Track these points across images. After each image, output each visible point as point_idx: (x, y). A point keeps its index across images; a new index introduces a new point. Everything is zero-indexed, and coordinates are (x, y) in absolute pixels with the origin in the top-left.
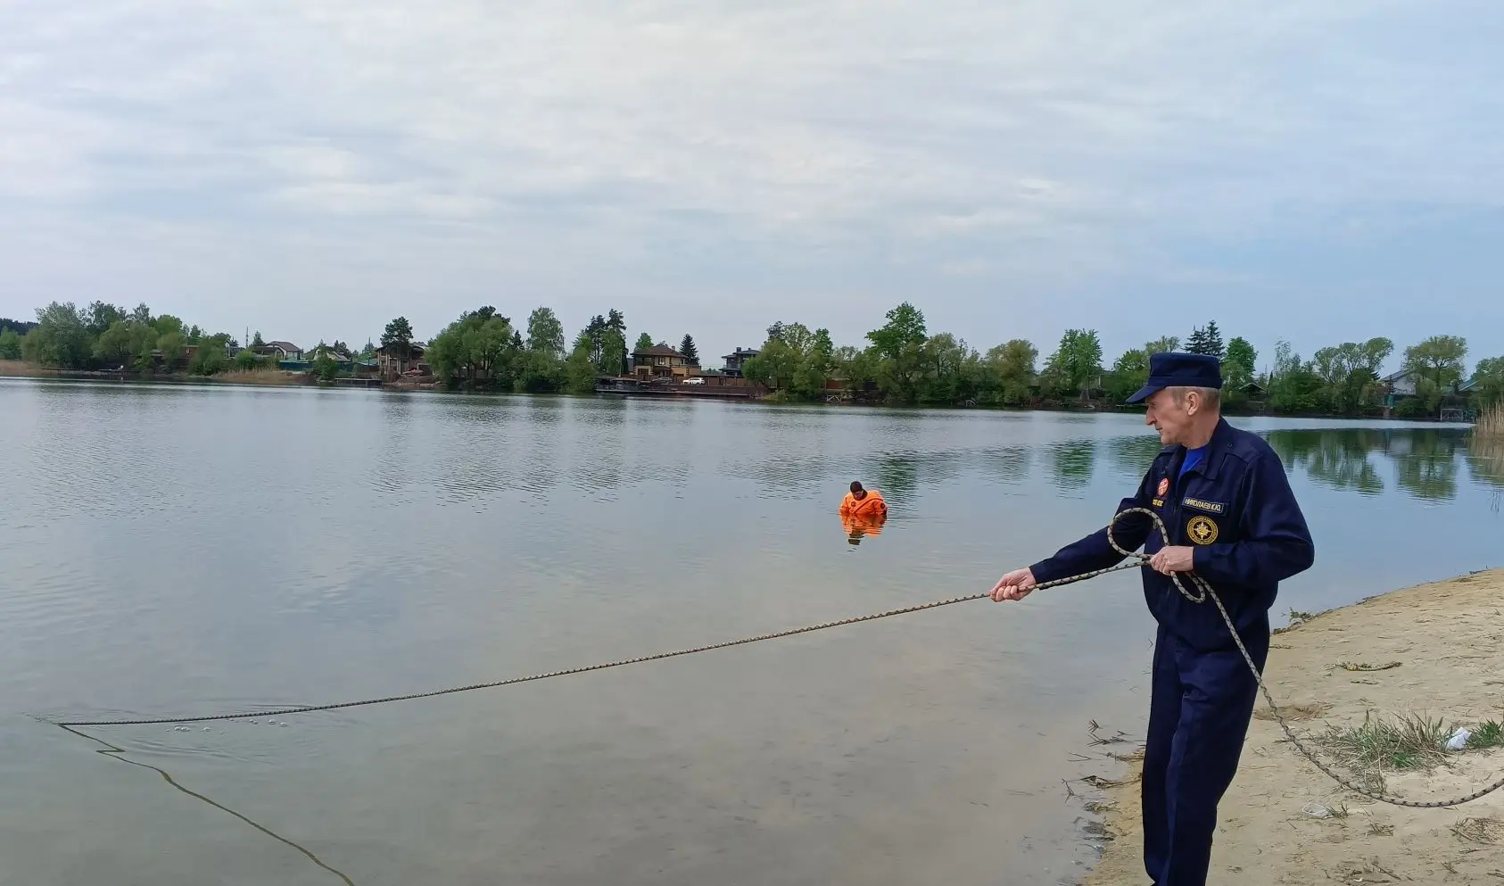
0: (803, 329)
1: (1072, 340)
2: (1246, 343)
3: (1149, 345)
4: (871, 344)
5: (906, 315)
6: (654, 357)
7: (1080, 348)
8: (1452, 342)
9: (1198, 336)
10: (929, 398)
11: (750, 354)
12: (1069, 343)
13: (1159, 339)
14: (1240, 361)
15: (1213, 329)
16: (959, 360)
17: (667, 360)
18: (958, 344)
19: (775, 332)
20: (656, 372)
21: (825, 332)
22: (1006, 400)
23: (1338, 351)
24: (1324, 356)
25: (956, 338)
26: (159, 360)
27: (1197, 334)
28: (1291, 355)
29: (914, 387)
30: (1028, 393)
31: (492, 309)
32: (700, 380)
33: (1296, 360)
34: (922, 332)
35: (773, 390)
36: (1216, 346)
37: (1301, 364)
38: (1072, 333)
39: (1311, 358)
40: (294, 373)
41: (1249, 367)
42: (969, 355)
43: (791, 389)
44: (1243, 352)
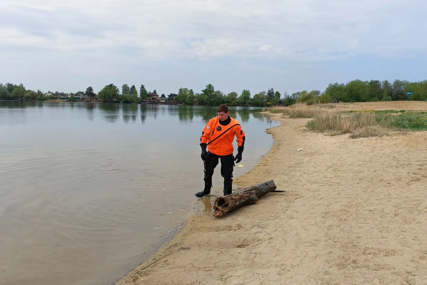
0: (187, 89)
1: (244, 92)
2: (279, 92)
3: (260, 93)
4: (202, 93)
5: (210, 86)
6: (152, 95)
7: (246, 94)
8: (318, 92)
9: (269, 91)
10: (216, 105)
11: (175, 95)
12: (244, 93)
13: (262, 92)
14: (278, 96)
15: (272, 89)
16: (221, 96)
17: (155, 96)
18: (221, 93)
19: (181, 90)
20: (153, 99)
21: (192, 90)
22: (232, 105)
23: (296, 94)
24: (294, 95)
25: (221, 91)
26: (29, 97)
27: (269, 90)
28: (287, 95)
29: (213, 102)
30: (236, 103)
31: (113, 84)
32: (164, 101)
33: (288, 96)
34: (214, 90)
35: (181, 103)
36: (273, 93)
37: (289, 96)
38: (244, 90)
39: (291, 95)
40: (64, 100)
41: (279, 97)
42: (224, 95)
43: (186, 103)
44: (278, 94)
